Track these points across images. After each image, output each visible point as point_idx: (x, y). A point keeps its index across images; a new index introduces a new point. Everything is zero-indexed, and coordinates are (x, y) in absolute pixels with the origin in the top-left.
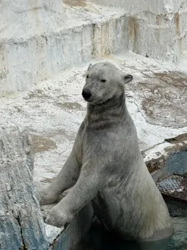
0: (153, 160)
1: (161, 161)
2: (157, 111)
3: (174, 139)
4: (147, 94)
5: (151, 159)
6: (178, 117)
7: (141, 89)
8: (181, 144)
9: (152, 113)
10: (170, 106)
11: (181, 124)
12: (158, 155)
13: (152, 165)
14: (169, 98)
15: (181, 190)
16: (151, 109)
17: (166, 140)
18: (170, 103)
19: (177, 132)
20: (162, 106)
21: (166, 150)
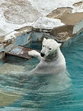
0: (9, 39)
1: (13, 40)
2: (11, 17)
3: (19, 30)
4: (6, 9)
5: (8, 39)
6: (20, 19)
7: (3, 7)
8: (22, 32)
9: (8, 18)
10: (17, 14)
11: (22, 22)
12: (11, 37)
13: (9, 42)
14: (16, 11)
15: (22, 53)
16: (8, 16)
17: (15, 30)
18: (17, 13)
19: (20, 26)
20: (13, 14)
21: (15, 34)
